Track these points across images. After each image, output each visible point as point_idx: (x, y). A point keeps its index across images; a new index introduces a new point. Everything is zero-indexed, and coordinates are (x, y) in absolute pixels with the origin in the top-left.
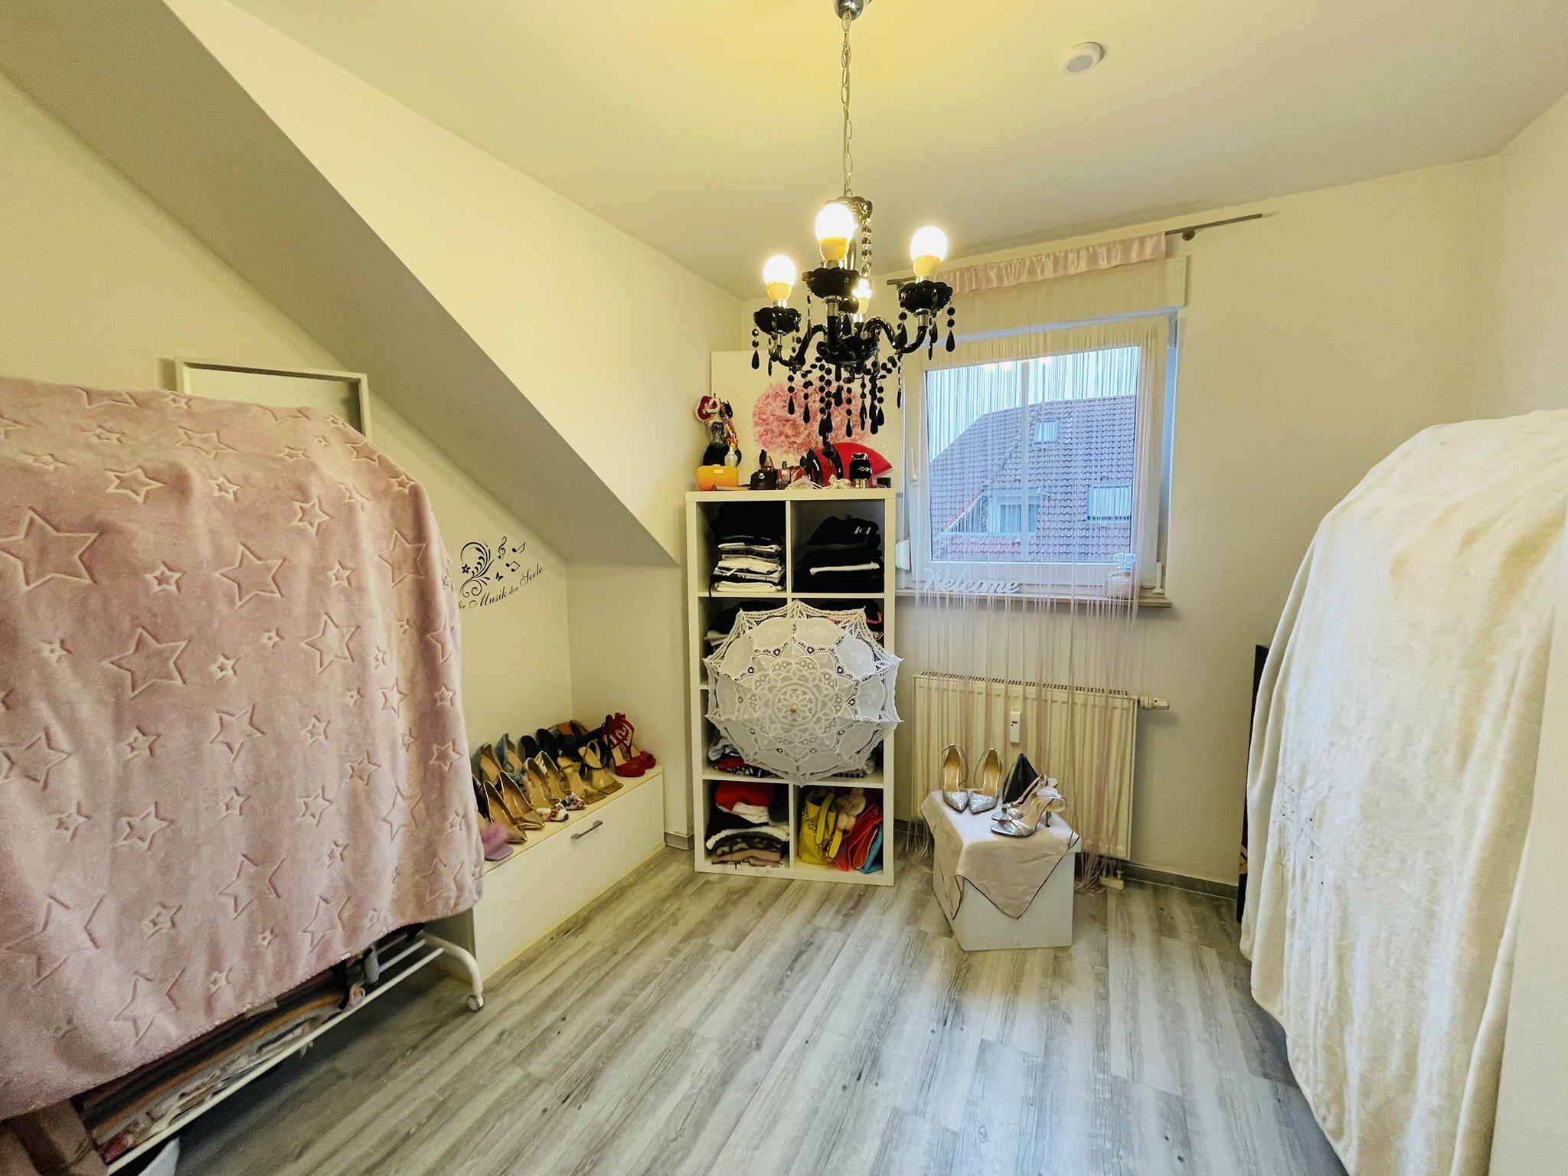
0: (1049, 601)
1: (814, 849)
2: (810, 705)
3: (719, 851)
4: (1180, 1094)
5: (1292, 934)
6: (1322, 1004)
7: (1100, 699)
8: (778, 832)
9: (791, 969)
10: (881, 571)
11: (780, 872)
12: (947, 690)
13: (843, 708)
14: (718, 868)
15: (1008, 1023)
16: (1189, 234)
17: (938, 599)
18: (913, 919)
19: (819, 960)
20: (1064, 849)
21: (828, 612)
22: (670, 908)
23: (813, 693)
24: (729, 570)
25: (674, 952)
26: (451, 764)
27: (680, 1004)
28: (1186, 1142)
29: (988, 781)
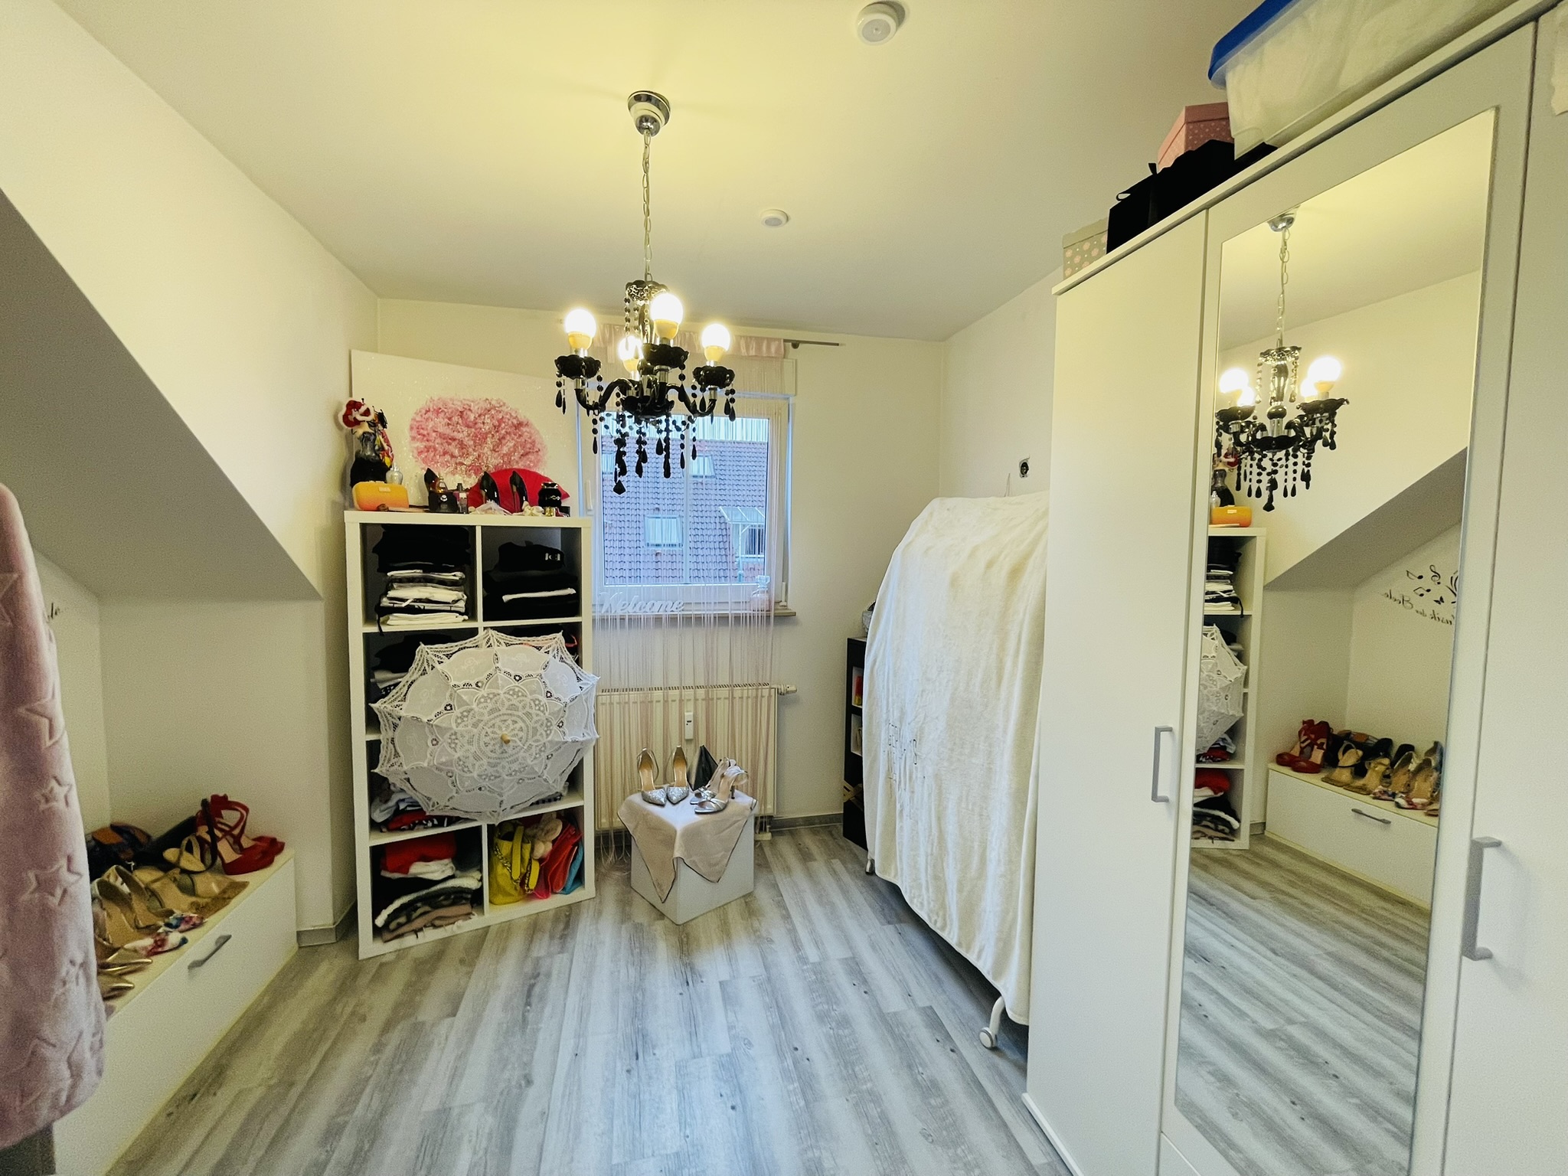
0: (712, 616)
1: (509, 889)
2: (521, 734)
3: (393, 926)
4: (852, 955)
5: (901, 821)
6: (929, 851)
7: (752, 692)
8: (469, 882)
9: (528, 1004)
10: (577, 597)
11: (476, 922)
12: (628, 703)
13: (553, 732)
14: (394, 945)
15: (733, 961)
16: (795, 345)
17: (618, 621)
18: (625, 916)
19: (554, 987)
20: (748, 813)
21: (526, 638)
22: (346, 1008)
23: (524, 721)
24: (403, 600)
25: (378, 1048)
26: (65, 891)
27: (415, 1092)
28: (865, 982)
29: (678, 776)
